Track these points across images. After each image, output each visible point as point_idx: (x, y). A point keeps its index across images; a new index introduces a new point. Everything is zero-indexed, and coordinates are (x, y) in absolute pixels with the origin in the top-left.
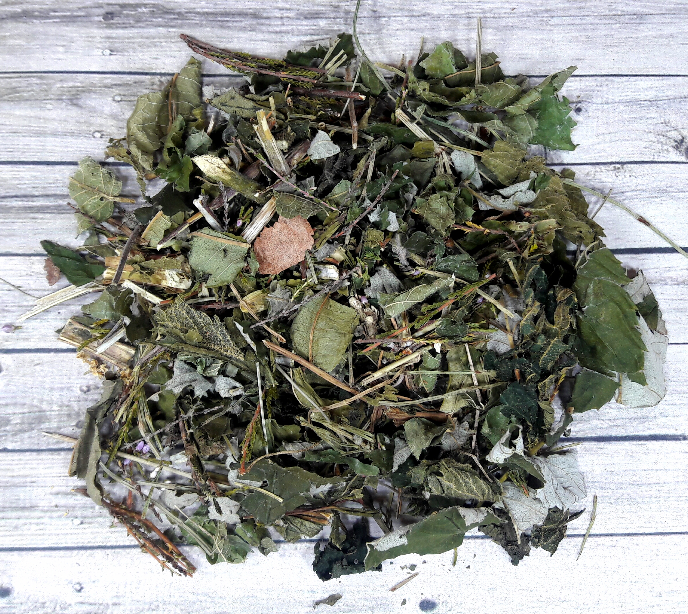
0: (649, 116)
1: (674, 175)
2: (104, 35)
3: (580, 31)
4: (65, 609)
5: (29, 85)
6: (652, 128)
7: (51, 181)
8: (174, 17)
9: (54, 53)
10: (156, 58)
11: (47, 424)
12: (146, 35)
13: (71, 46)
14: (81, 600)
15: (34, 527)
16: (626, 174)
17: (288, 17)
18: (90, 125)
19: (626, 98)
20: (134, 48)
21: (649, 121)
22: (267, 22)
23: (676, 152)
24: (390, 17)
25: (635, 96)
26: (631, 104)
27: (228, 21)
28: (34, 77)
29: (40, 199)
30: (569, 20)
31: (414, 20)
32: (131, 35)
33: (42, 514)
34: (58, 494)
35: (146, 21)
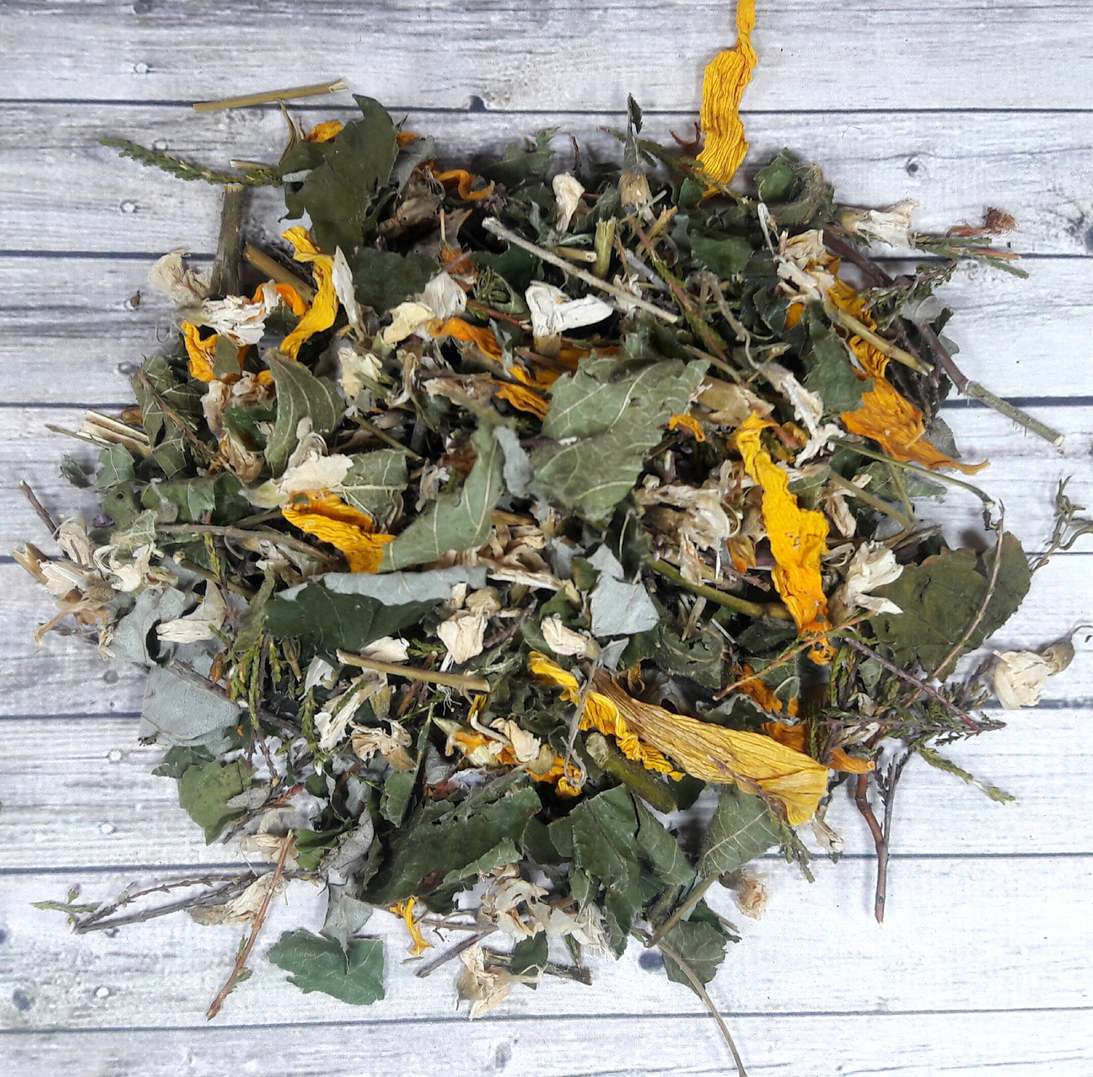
0: (1029, 178)
1: (1065, 278)
2: (136, 39)
3: (919, 34)
4: (90, 963)
5: (16, 122)
6: (1032, 198)
7: (54, 284)
8: (250, 7)
9: (55, 68)
10: (223, 78)
11: (58, 675)
12: (205, 39)
13: (83, 56)
14: (115, 948)
15: (39, 837)
16: (986, 276)
17: (438, 8)
18: (117, 190)
19: (991, 148)
20: (186, 61)
21: (1028, 188)
22: (405, 16)
23: (1069, 238)
24: (606, 9)
25: (1006, 144)
26: (999, 158)
27: (339, 15)
28: (24, 109)
29: (38, 313)
30: (902, 16)
31: (646, 14)
32: (181, 38)
33: (53, 817)
34: (76, 785)
35: (205, 14)
